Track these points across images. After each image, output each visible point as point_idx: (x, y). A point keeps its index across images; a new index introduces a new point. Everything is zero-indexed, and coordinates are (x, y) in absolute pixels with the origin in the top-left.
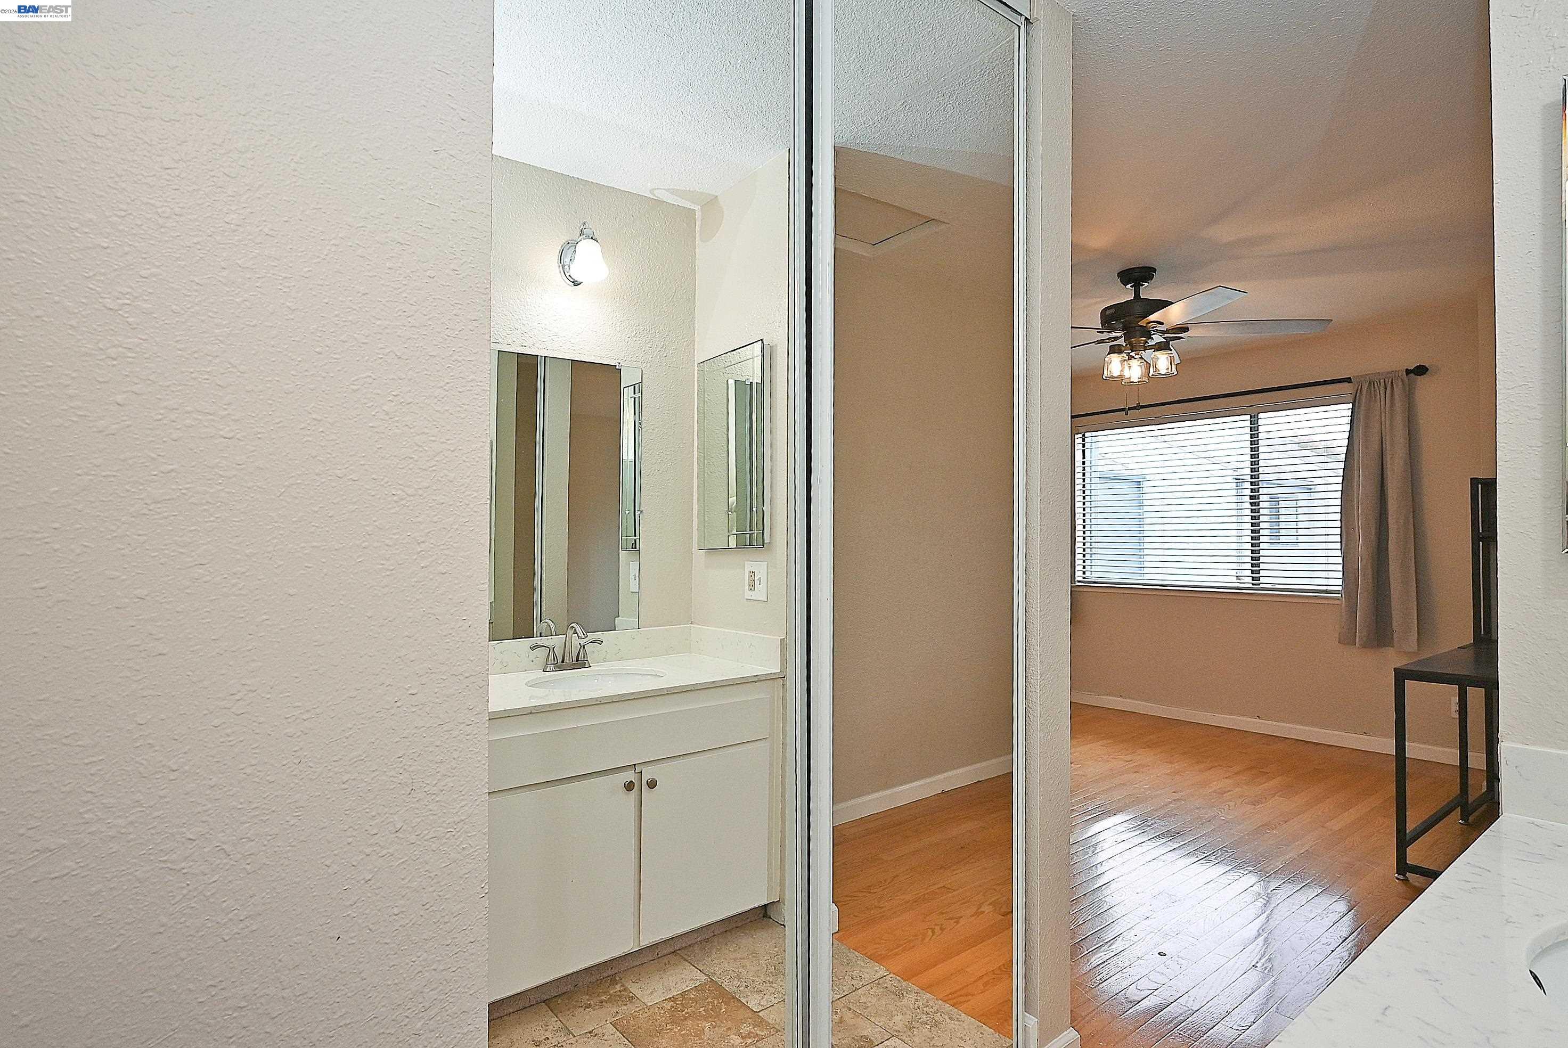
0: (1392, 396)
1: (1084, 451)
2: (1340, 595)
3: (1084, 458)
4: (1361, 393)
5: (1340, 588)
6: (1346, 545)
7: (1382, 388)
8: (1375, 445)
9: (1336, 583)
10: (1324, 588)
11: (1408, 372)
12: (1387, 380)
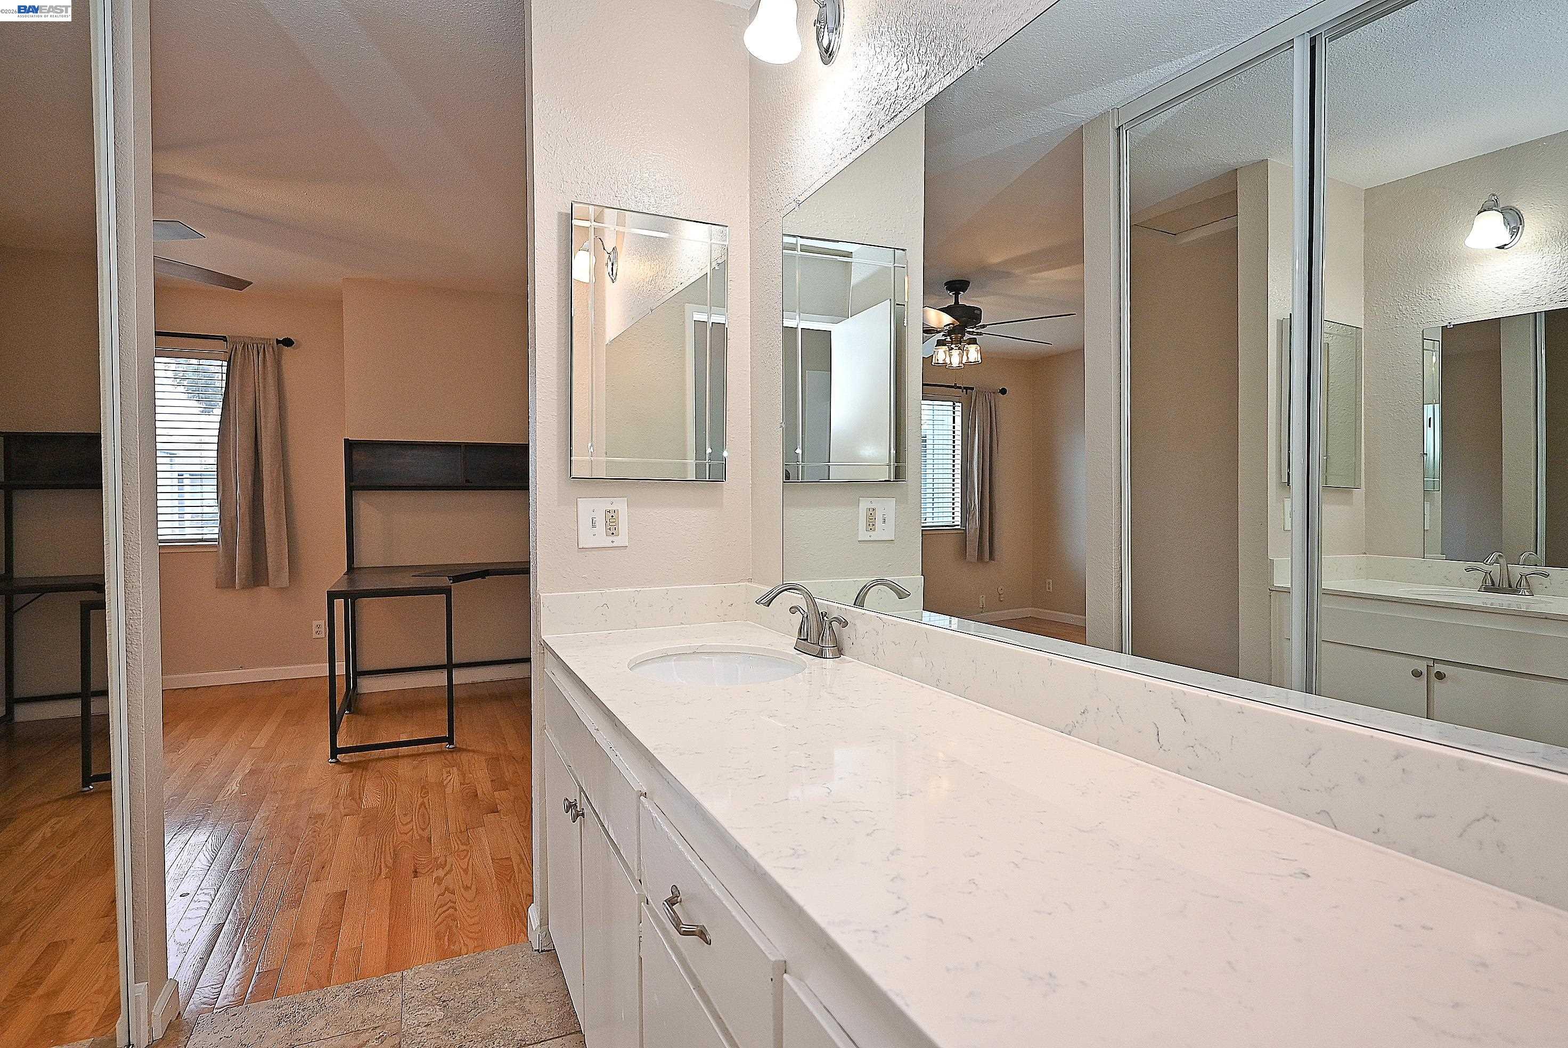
0: (264, 363)
1: (954, 417)
2: (217, 543)
3: (954, 423)
4: (235, 352)
5: (216, 536)
6: (223, 495)
7: (255, 353)
8: (251, 403)
9: (212, 531)
10: (200, 537)
11: (278, 342)
12: (259, 346)
